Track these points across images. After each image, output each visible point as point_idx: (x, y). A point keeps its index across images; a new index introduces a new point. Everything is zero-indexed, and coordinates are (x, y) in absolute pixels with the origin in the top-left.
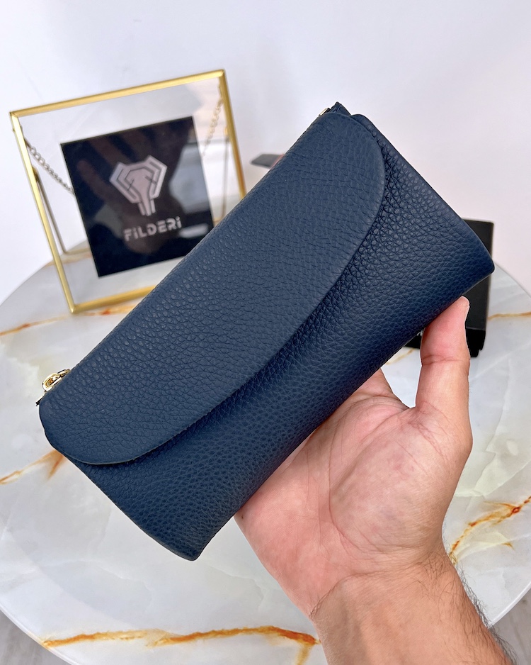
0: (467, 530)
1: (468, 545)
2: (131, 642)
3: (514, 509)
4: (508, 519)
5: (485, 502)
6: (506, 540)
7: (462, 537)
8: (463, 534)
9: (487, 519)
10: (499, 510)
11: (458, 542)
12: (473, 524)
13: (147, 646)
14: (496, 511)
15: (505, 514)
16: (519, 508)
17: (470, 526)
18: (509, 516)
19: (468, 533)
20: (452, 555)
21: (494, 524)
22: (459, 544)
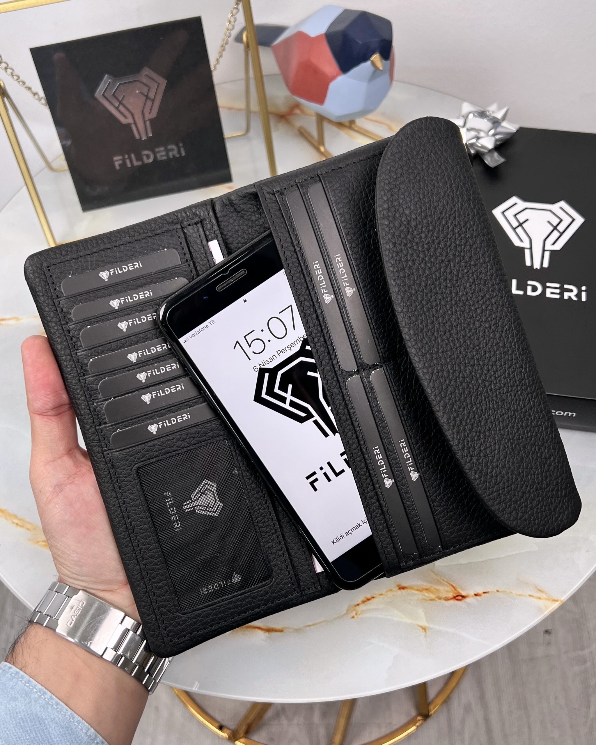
0: (391, 590)
1: (381, 606)
2: (19, 529)
3: (458, 596)
4: (443, 601)
5: (432, 571)
6: (424, 623)
7: (382, 594)
8: (383, 593)
9: (421, 590)
10: (441, 588)
11: (373, 598)
12: (401, 588)
13: (29, 540)
14: (437, 587)
15: (444, 595)
16: (463, 597)
17: (397, 588)
18: (447, 599)
19: (390, 594)
20: (357, 607)
21: (425, 600)
22: (373, 601)
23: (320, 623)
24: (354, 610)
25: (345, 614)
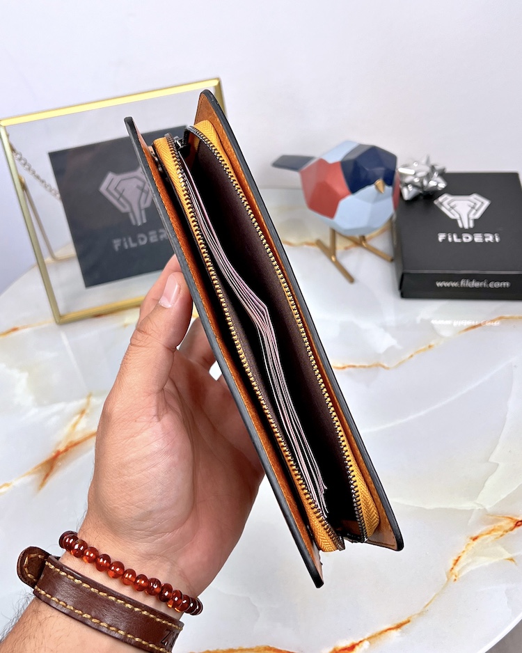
0: (468, 544)
1: (470, 560)
3: (517, 523)
4: (510, 532)
5: (488, 515)
6: (508, 555)
7: (464, 552)
8: (464, 549)
9: (489, 533)
10: (502, 523)
11: (459, 557)
12: (475, 539)
14: (499, 524)
15: (507, 527)
17: (472, 541)
18: (512, 529)
19: (470, 548)
20: (453, 571)
21: (497, 538)
22: (461, 560)
23: (434, 597)
24: (452, 574)
25: (448, 581)
